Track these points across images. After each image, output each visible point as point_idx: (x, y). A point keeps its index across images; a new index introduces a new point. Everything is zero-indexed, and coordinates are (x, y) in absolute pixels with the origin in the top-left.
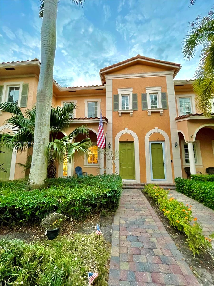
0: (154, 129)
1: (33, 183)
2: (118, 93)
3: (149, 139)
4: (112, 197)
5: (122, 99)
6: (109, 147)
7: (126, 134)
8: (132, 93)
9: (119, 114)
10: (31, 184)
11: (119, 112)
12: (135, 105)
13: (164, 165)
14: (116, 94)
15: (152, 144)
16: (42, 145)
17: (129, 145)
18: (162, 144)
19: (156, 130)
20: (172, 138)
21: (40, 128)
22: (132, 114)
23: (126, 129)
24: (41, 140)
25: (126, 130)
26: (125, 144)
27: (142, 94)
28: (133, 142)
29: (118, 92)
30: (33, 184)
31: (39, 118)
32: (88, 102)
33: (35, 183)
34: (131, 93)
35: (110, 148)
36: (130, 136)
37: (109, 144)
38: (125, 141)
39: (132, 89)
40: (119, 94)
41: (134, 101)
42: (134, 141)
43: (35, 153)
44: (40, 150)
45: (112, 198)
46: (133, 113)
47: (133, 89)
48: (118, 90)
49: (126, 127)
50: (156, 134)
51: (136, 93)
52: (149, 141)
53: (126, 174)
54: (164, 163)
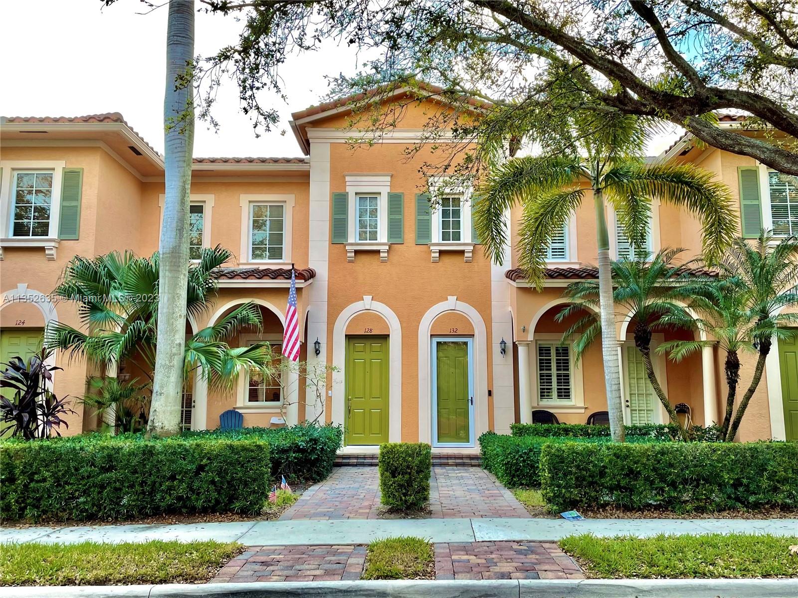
0: (447, 300)
1: (162, 428)
2: (348, 189)
3: (430, 331)
4: (309, 451)
5: (358, 207)
6: (317, 352)
7: (367, 316)
8: (388, 189)
9: (349, 255)
10: (158, 430)
11: (347, 248)
12: (395, 228)
13: (470, 403)
14: (342, 191)
15: (439, 343)
16: (176, 356)
17: (376, 346)
18: (466, 344)
19: (451, 303)
20: (495, 326)
21: (173, 325)
22: (386, 255)
23: (367, 298)
24: (174, 347)
25: (367, 302)
26: (365, 344)
27: (416, 194)
28: (386, 337)
29: (345, 186)
30: (161, 430)
31: (170, 304)
32: (250, 202)
33: (166, 428)
34: (385, 191)
35: (317, 354)
36: (379, 319)
37: (317, 343)
38: (364, 334)
39: (389, 178)
40: (351, 191)
41: (393, 217)
42: (389, 335)
43: (163, 372)
44: (173, 367)
45: (310, 454)
46: (388, 252)
47: (392, 176)
48: (347, 179)
49: (368, 294)
50: (452, 315)
51: (401, 191)
52: (431, 335)
53: (364, 432)
54: (470, 398)
